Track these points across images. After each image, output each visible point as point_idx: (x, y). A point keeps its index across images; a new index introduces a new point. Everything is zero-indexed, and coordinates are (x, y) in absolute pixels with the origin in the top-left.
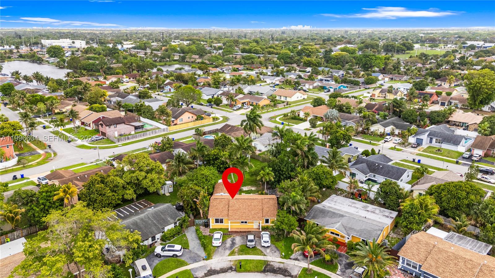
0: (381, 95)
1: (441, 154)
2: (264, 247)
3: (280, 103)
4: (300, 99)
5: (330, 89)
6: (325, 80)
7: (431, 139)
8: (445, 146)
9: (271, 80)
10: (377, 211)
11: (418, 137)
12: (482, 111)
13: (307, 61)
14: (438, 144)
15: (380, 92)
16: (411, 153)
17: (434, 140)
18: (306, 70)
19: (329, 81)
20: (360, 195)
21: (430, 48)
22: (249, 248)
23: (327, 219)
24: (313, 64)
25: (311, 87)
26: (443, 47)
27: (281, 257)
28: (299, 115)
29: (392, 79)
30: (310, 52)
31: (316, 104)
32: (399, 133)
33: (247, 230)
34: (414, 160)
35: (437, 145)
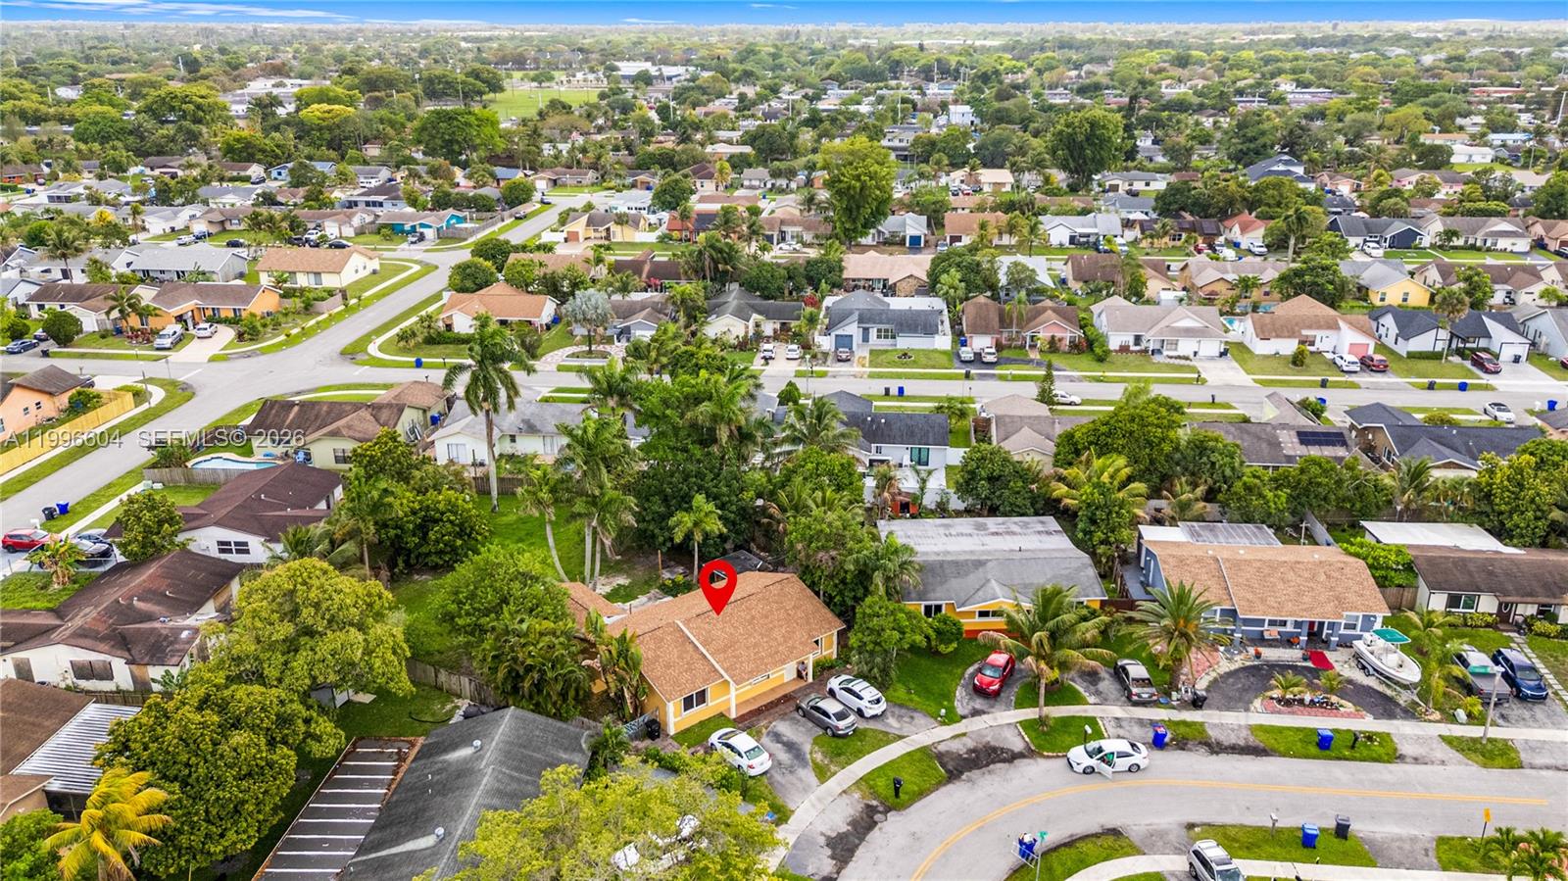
0: (592, 234)
1: (915, 364)
2: (874, 717)
3: (323, 299)
4: (363, 274)
5: (425, 230)
6: (368, 204)
7: (866, 331)
8: (904, 342)
9: (167, 219)
10: (1016, 529)
11: (840, 332)
12: (858, 245)
13: (238, 140)
14: (883, 341)
15: (588, 225)
16: (855, 376)
17: (873, 333)
18: (248, 173)
19: (381, 205)
20: (905, 507)
21: (535, 84)
22: (845, 736)
23: (955, 583)
24: (263, 151)
25: (348, 232)
26: (564, 78)
27: (943, 724)
28: (449, 327)
29: (555, 182)
30: (199, 107)
31: (469, 284)
32: (775, 331)
33: (778, 696)
34: (887, 391)
35: (885, 344)
